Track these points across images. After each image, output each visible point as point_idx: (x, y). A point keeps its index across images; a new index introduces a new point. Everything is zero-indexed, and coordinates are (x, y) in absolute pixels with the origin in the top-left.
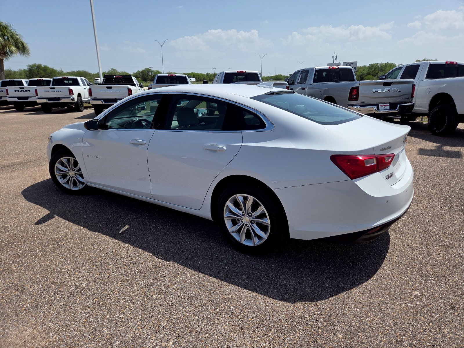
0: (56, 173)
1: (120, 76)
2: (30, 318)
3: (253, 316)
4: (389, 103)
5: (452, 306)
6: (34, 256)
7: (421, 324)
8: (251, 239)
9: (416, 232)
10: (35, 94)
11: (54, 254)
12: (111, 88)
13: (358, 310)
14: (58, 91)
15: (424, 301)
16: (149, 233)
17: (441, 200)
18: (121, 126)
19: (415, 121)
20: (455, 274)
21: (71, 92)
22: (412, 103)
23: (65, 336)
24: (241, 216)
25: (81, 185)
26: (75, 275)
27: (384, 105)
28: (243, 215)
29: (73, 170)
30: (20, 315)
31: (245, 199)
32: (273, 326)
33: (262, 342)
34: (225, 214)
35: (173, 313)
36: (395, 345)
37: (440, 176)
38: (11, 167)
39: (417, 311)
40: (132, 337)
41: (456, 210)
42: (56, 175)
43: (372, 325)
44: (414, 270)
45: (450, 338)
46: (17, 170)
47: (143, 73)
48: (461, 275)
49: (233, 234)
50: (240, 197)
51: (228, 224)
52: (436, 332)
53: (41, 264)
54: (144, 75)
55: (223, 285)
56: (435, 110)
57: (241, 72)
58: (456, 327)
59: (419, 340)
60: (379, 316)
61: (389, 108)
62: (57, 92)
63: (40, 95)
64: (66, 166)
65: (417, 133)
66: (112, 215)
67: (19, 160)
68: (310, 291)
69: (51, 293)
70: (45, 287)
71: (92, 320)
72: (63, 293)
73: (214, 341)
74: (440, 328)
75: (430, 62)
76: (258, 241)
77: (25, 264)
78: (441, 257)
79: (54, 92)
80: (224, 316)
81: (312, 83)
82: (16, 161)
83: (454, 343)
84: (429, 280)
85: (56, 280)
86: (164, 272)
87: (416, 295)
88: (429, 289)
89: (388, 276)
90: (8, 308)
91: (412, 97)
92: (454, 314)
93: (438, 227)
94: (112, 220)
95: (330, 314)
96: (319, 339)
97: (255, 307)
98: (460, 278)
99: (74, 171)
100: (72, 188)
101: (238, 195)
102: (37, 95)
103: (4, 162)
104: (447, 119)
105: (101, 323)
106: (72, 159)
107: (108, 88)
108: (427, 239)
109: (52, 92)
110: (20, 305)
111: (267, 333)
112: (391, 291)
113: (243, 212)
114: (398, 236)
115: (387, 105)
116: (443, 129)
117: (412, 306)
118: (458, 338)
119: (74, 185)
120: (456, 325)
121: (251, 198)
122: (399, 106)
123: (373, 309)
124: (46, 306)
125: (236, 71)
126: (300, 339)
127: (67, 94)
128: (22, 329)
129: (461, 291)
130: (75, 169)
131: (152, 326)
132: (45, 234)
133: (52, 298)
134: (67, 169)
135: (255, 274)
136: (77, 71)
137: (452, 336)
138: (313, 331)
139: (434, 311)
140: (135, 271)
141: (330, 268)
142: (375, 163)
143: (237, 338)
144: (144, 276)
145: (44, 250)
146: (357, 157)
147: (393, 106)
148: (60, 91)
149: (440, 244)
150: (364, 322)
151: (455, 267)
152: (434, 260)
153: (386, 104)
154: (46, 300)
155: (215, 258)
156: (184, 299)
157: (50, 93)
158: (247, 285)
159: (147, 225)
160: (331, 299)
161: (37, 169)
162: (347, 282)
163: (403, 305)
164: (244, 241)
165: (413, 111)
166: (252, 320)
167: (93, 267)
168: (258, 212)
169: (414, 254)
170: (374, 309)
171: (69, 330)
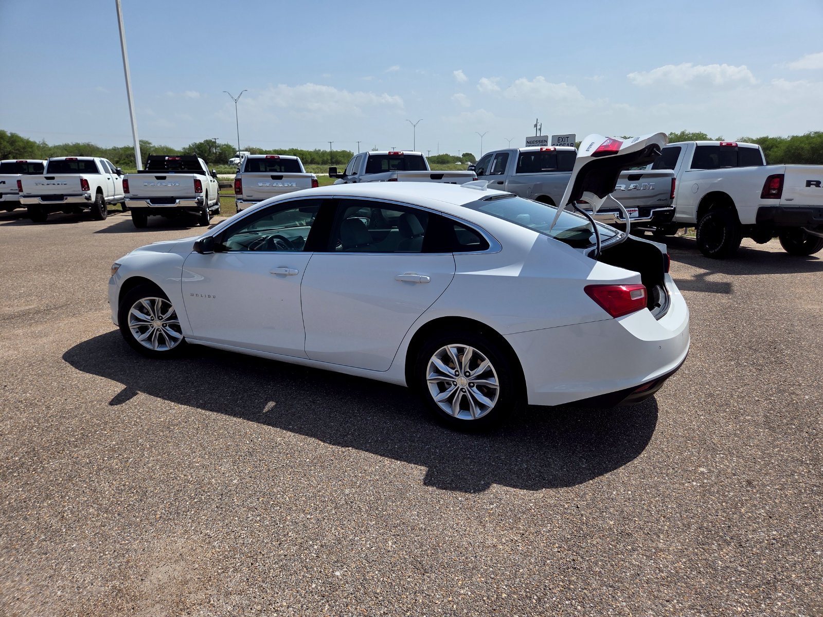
0: (131, 324)
1: (177, 157)
2: (174, 526)
3: (492, 506)
4: (638, 207)
5: (749, 483)
6: (139, 448)
7: (712, 504)
8: (469, 410)
9: (693, 396)
10: (17, 188)
11: (170, 445)
12: (164, 178)
13: (630, 492)
14: (60, 183)
15: (713, 478)
16: (306, 410)
17: (725, 352)
18: (244, 246)
19: (676, 236)
20: (750, 446)
21: (85, 184)
22: (672, 207)
23: (237, 544)
24: (454, 376)
25: (173, 343)
26: (216, 469)
27: (631, 211)
28: (458, 375)
29: (160, 318)
30: (156, 523)
31: (461, 351)
32: (521, 517)
33: (511, 535)
34: (429, 375)
35: (380, 509)
36: (682, 529)
37: (719, 318)
38: (24, 317)
39: (705, 491)
40: (333, 539)
41: (745, 365)
42: (130, 328)
43: (650, 509)
44: (696, 443)
45: (749, 518)
46: (37, 322)
47: (201, 149)
48: (758, 446)
49: (440, 404)
50: (451, 349)
51: (433, 390)
52: (731, 513)
53: (155, 458)
54: (202, 151)
55: (440, 473)
56: (707, 218)
57: (396, 154)
58: (755, 506)
59: (711, 522)
60: (657, 498)
61: (638, 216)
62: (58, 184)
63: (26, 191)
64: (148, 312)
65: (681, 253)
66: (236, 387)
67: (33, 306)
68: (561, 474)
69: (191, 494)
70: (177, 488)
71: (267, 523)
72: (209, 494)
73: (447, 538)
74: (736, 508)
75: (696, 143)
76: (479, 411)
77: (131, 460)
78: (730, 426)
79: (54, 184)
80: (452, 508)
81: (514, 174)
82: (27, 308)
83: (754, 523)
84: (717, 454)
85: (190, 477)
86: (348, 460)
87: (702, 473)
88: (718, 465)
89: (663, 451)
90: (134, 516)
91: (672, 198)
92: (752, 491)
93: (723, 388)
94: (239, 393)
95: (593, 500)
96: (584, 527)
97: (492, 496)
98: (757, 450)
99: (161, 320)
100: (157, 348)
101: (449, 346)
102: (21, 190)
103: (7, 310)
104: (725, 232)
105: (281, 526)
106: (159, 300)
107: (158, 178)
108: (709, 403)
109: (48, 184)
110: (150, 512)
111: (516, 526)
112: (669, 469)
113: (457, 371)
114: (670, 401)
115: (635, 211)
116: (719, 247)
117: (699, 485)
118: (759, 517)
119: (159, 343)
120: (756, 503)
121: (469, 350)
122: (653, 211)
123: (648, 491)
124: (192, 511)
125: (386, 152)
126: (561, 529)
127: (78, 188)
128: (168, 540)
129: (759, 465)
130: (164, 317)
131: (356, 525)
132: (140, 417)
133: (196, 500)
134: (149, 317)
135: (481, 457)
136: (74, 143)
137: (751, 515)
138: (575, 519)
139: (727, 489)
140: (305, 461)
141: (583, 445)
142: (643, 296)
143: (478, 533)
144: (321, 466)
145: (152, 439)
146: (620, 288)
147: (643, 211)
148: (65, 183)
149: (727, 410)
150: (640, 506)
151: (749, 437)
152: (721, 429)
153: (633, 209)
154: (188, 503)
155: (416, 439)
156: (390, 491)
157: (46, 187)
158: (473, 471)
159: (300, 400)
160: (591, 481)
161: (74, 320)
162: (609, 462)
163: (686, 485)
164: (459, 413)
165: (674, 220)
166: (492, 512)
167: (239, 459)
168: (480, 370)
169: (694, 423)
170: (650, 490)
171: (239, 536)
